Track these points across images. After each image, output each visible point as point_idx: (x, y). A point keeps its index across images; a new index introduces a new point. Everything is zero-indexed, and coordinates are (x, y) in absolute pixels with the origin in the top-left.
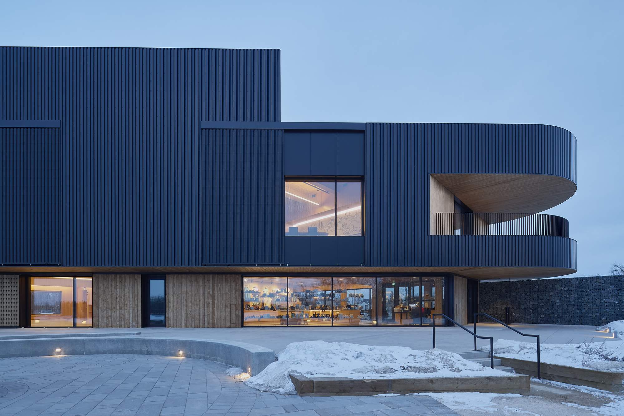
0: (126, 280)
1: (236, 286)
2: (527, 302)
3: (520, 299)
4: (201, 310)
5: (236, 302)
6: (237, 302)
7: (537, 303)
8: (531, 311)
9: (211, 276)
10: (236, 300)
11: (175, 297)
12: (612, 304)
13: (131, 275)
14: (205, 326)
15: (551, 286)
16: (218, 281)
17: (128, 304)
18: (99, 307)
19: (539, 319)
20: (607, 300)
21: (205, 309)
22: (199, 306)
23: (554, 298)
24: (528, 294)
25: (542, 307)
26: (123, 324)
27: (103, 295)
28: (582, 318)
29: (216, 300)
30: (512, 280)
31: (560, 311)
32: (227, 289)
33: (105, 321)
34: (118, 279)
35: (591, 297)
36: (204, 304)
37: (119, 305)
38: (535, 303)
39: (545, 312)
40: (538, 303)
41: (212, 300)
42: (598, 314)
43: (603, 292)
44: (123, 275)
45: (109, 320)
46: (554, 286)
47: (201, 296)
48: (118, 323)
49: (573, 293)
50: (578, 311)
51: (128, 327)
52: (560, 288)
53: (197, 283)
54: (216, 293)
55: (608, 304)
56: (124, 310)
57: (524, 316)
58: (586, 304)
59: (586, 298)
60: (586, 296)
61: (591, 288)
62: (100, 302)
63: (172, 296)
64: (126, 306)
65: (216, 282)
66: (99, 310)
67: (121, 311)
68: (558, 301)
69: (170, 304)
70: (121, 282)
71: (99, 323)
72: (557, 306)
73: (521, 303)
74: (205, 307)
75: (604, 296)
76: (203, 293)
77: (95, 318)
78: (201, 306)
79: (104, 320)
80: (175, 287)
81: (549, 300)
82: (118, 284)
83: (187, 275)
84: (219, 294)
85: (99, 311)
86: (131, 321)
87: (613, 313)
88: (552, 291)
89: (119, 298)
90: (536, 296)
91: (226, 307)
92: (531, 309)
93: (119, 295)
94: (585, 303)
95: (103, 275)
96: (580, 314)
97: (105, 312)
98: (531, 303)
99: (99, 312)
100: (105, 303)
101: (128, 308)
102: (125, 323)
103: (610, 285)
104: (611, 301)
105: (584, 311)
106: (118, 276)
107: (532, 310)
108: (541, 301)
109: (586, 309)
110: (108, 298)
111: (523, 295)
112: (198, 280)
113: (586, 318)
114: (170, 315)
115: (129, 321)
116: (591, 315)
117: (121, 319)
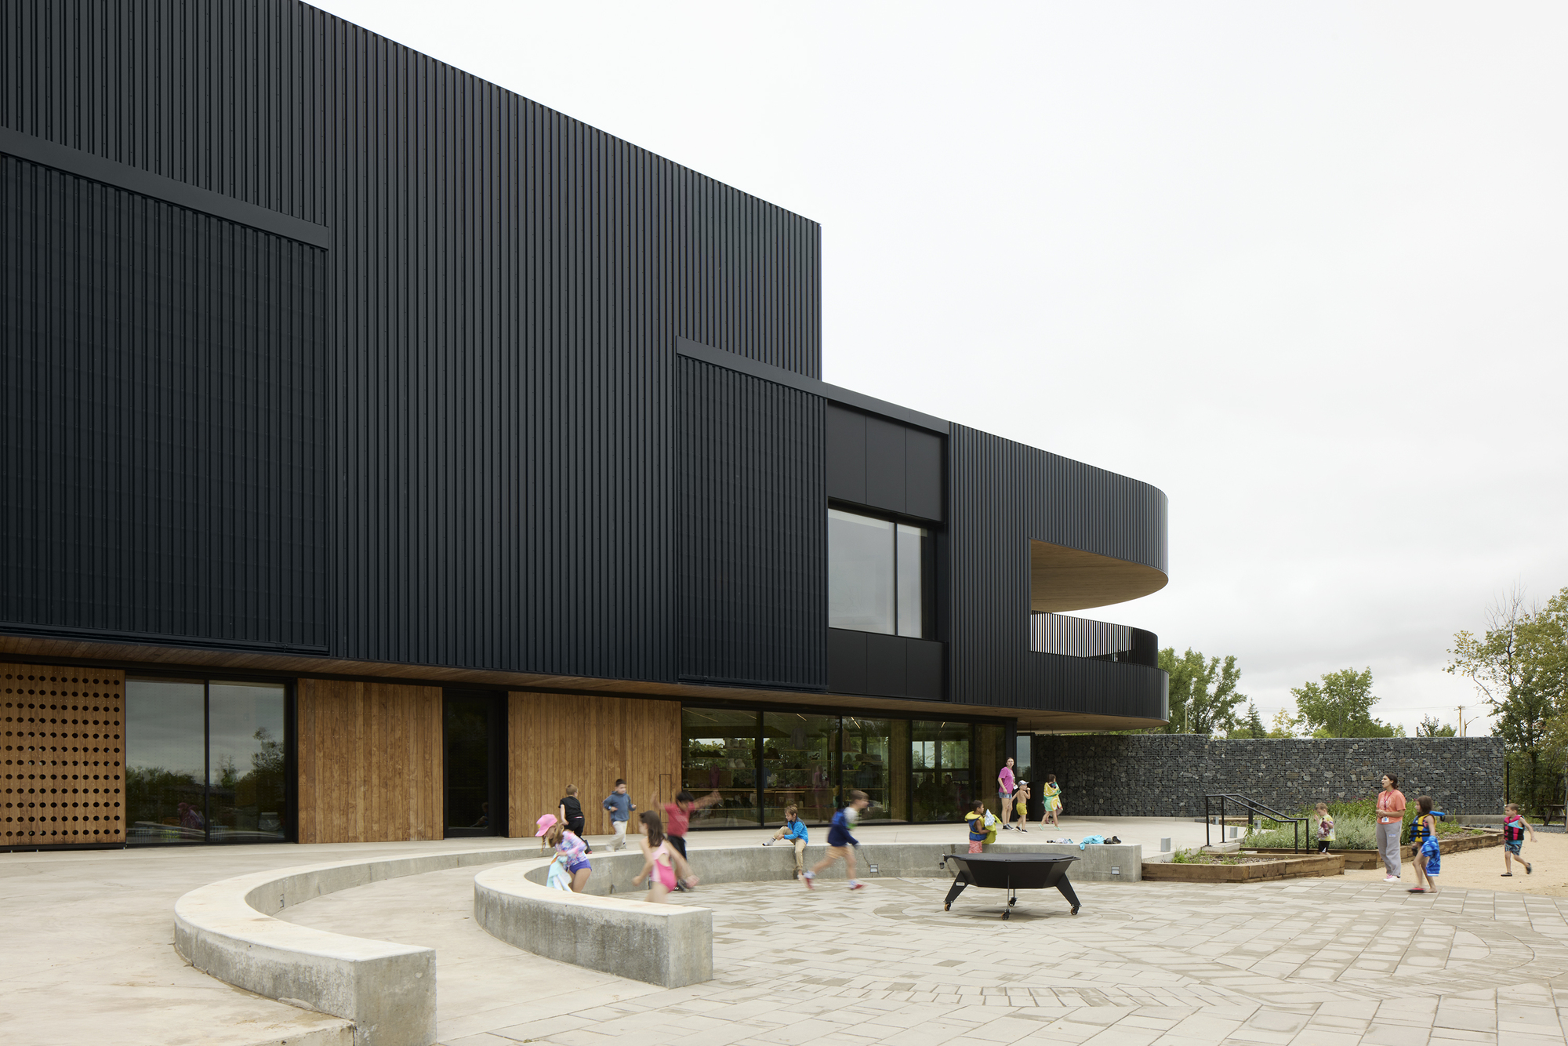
0: (400, 701)
1: (672, 727)
2: (1078, 776)
3: (1068, 769)
4: (594, 790)
5: (672, 770)
6: (674, 769)
7: (1093, 779)
8: (1084, 792)
9: (617, 700)
10: (672, 764)
11: (531, 754)
12: (1192, 781)
13: (415, 686)
14: (605, 830)
15: (1114, 748)
16: (633, 714)
17: (406, 771)
18: (317, 777)
19: (1097, 807)
20: (1186, 774)
21: (604, 785)
22: (589, 778)
23: (1117, 770)
24: (1080, 761)
25: (1101, 785)
26: (391, 828)
27: (328, 743)
28: (1154, 804)
29: (629, 763)
30: (1056, 733)
31: (1125, 791)
32: (651, 737)
33: (336, 822)
34: (375, 698)
35: (1165, 769)
36: (602, 773)
37: (377, 772)
38: (1090, 778)
39: (1104, 794)
40: (1095, 778)
41: (620, 763)
42: (1174, 797)
43: (1180, 760)
44: (391, 687)
45: (347, 819)
46: (1117, 749)
47: (595, 753)
48: (377, 825)
49: (1143, 762)
50: (1149, 792)
51: (406, 838)
52: (1126, 752)
53: (585, 718)
54: (629, 744)
55: (1185, 780)
56: (394, 787)
57: (1074, 802)
58: (1160, 781)
59: (1160, 770)
60: (1161, 766)
61: (1166, 754)
62: (319, 763)
63: (523, 749)
64: (398, 776)
65: (628, 718)
66: (317, 787)
67: (383, 790)
68: (1123, 775)
69: (518, 773)
70: (383, 706)
71: (318, 828)
72: (1122, 782)
73: (1069, 777)
74: (604, 780)
75: (1182, 768)
76: (599, 745)
77: (305, 813)
78: (594, 777)
79: (334, 818)
80: (531, 725)
81: (1111, 772)
82: (375, 710)
83: (561, 695)
84: (636, 749)
85: (317, 790)
86: (412, 820)
87: (1193, 795)
88: (1114, 757)
89: (377, 753)
90: (1091, 765)
91: (651, 780)
92: (1084, 788)
93: (377, 743)
94: (1158, 779)
95: (329, 682)
96: (1152, 796)
97: (335, 795)
98: (1085, 777)
99: (317, 794)
100: (336, 767)
101: (405, 784)
102: (397, 825)
103: (1190, 749)
104: (1190, 775)
105: (1157, 791)
106: (375, 686)
107: (1086, 790)
108: (1098, 774)
109: (1160, 789)
110: (344, 750)
111: (1073, 762)
112: (587, 710)
113: (1159, 805)
114: (518, 803)
115: (408, 819)
116: (1166, 799)
117: (384, 815)
